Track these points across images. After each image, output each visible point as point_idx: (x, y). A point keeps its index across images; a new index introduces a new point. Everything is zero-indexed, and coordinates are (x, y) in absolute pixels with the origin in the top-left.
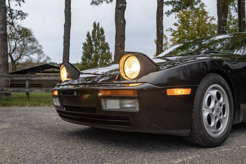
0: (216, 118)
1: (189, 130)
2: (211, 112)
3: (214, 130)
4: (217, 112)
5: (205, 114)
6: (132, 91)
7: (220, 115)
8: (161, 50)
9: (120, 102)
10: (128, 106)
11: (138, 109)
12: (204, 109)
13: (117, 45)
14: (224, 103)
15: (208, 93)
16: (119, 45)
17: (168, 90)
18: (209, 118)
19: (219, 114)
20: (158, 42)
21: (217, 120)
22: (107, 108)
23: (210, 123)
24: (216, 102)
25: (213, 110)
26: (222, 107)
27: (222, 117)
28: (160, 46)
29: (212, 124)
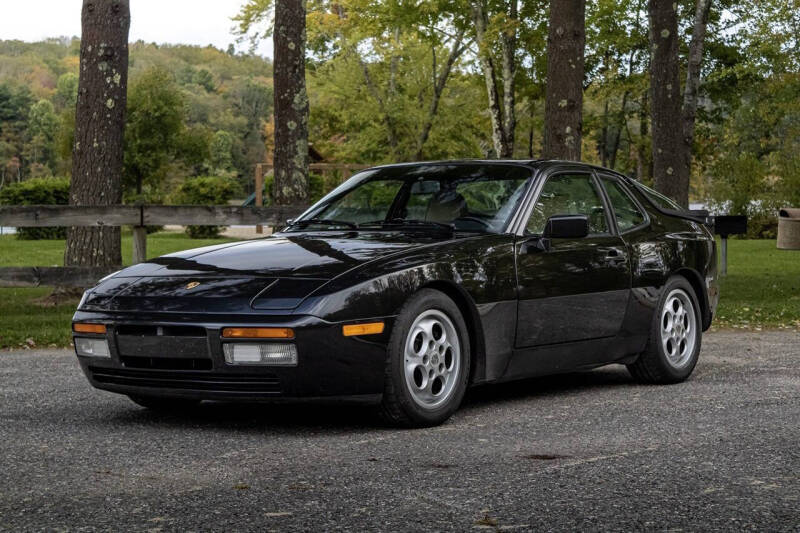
0: (431, 372)
1: (381, 395)
2: (422, 364)
3: (427, 397)
4: (433, 362)
5: (411, 367)
6: (285, 330)
7: (441, 366)
8: (296, 67)
9: (262, 348)
10: (278, 355)
11: (294, 362)
12: (407, 356)
13: (90, 49)
14: (449, 345)
15: (415, 328)
16: (101, 52)
17: (345, 327)
18: (418, 375)
19: (437, 366)
20: (282, 28)
21: (434, 377)
22: (236, 360)
23: (419, 383)
24: (431, 343)
25: (425, 358)
26: (444, 353)
27: (444, 370)
28: (292, 46)
29: (425, 384)
